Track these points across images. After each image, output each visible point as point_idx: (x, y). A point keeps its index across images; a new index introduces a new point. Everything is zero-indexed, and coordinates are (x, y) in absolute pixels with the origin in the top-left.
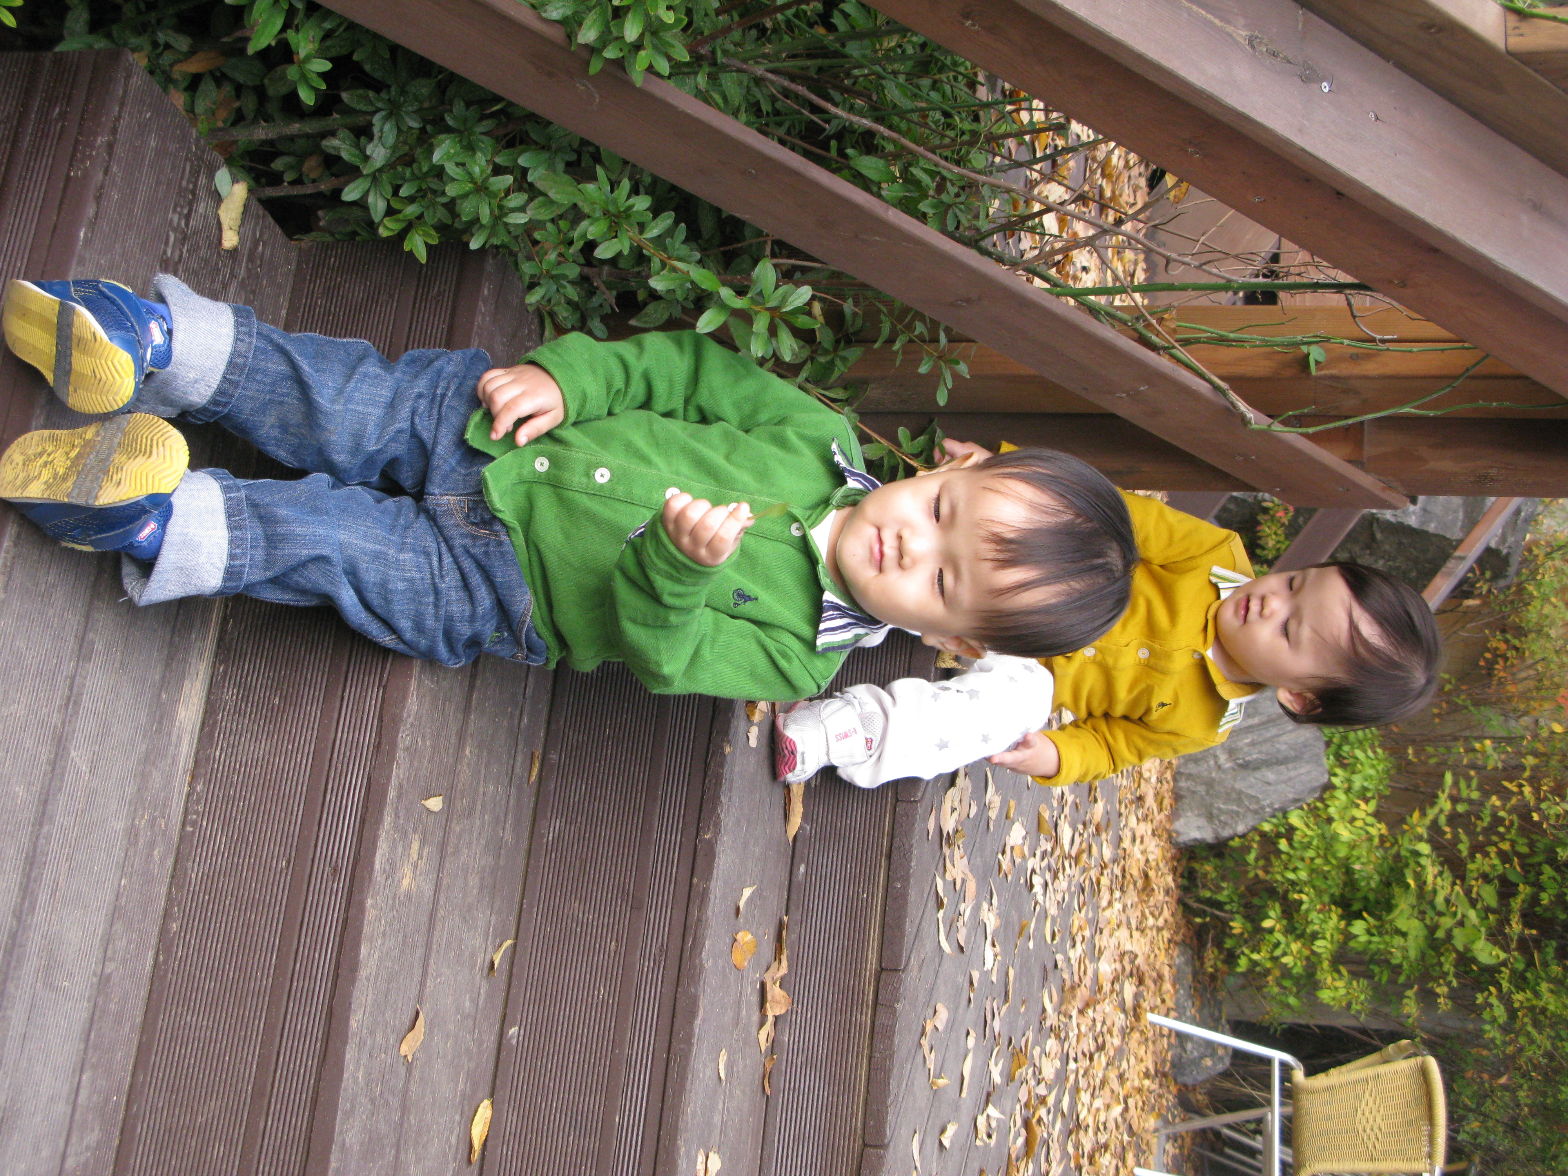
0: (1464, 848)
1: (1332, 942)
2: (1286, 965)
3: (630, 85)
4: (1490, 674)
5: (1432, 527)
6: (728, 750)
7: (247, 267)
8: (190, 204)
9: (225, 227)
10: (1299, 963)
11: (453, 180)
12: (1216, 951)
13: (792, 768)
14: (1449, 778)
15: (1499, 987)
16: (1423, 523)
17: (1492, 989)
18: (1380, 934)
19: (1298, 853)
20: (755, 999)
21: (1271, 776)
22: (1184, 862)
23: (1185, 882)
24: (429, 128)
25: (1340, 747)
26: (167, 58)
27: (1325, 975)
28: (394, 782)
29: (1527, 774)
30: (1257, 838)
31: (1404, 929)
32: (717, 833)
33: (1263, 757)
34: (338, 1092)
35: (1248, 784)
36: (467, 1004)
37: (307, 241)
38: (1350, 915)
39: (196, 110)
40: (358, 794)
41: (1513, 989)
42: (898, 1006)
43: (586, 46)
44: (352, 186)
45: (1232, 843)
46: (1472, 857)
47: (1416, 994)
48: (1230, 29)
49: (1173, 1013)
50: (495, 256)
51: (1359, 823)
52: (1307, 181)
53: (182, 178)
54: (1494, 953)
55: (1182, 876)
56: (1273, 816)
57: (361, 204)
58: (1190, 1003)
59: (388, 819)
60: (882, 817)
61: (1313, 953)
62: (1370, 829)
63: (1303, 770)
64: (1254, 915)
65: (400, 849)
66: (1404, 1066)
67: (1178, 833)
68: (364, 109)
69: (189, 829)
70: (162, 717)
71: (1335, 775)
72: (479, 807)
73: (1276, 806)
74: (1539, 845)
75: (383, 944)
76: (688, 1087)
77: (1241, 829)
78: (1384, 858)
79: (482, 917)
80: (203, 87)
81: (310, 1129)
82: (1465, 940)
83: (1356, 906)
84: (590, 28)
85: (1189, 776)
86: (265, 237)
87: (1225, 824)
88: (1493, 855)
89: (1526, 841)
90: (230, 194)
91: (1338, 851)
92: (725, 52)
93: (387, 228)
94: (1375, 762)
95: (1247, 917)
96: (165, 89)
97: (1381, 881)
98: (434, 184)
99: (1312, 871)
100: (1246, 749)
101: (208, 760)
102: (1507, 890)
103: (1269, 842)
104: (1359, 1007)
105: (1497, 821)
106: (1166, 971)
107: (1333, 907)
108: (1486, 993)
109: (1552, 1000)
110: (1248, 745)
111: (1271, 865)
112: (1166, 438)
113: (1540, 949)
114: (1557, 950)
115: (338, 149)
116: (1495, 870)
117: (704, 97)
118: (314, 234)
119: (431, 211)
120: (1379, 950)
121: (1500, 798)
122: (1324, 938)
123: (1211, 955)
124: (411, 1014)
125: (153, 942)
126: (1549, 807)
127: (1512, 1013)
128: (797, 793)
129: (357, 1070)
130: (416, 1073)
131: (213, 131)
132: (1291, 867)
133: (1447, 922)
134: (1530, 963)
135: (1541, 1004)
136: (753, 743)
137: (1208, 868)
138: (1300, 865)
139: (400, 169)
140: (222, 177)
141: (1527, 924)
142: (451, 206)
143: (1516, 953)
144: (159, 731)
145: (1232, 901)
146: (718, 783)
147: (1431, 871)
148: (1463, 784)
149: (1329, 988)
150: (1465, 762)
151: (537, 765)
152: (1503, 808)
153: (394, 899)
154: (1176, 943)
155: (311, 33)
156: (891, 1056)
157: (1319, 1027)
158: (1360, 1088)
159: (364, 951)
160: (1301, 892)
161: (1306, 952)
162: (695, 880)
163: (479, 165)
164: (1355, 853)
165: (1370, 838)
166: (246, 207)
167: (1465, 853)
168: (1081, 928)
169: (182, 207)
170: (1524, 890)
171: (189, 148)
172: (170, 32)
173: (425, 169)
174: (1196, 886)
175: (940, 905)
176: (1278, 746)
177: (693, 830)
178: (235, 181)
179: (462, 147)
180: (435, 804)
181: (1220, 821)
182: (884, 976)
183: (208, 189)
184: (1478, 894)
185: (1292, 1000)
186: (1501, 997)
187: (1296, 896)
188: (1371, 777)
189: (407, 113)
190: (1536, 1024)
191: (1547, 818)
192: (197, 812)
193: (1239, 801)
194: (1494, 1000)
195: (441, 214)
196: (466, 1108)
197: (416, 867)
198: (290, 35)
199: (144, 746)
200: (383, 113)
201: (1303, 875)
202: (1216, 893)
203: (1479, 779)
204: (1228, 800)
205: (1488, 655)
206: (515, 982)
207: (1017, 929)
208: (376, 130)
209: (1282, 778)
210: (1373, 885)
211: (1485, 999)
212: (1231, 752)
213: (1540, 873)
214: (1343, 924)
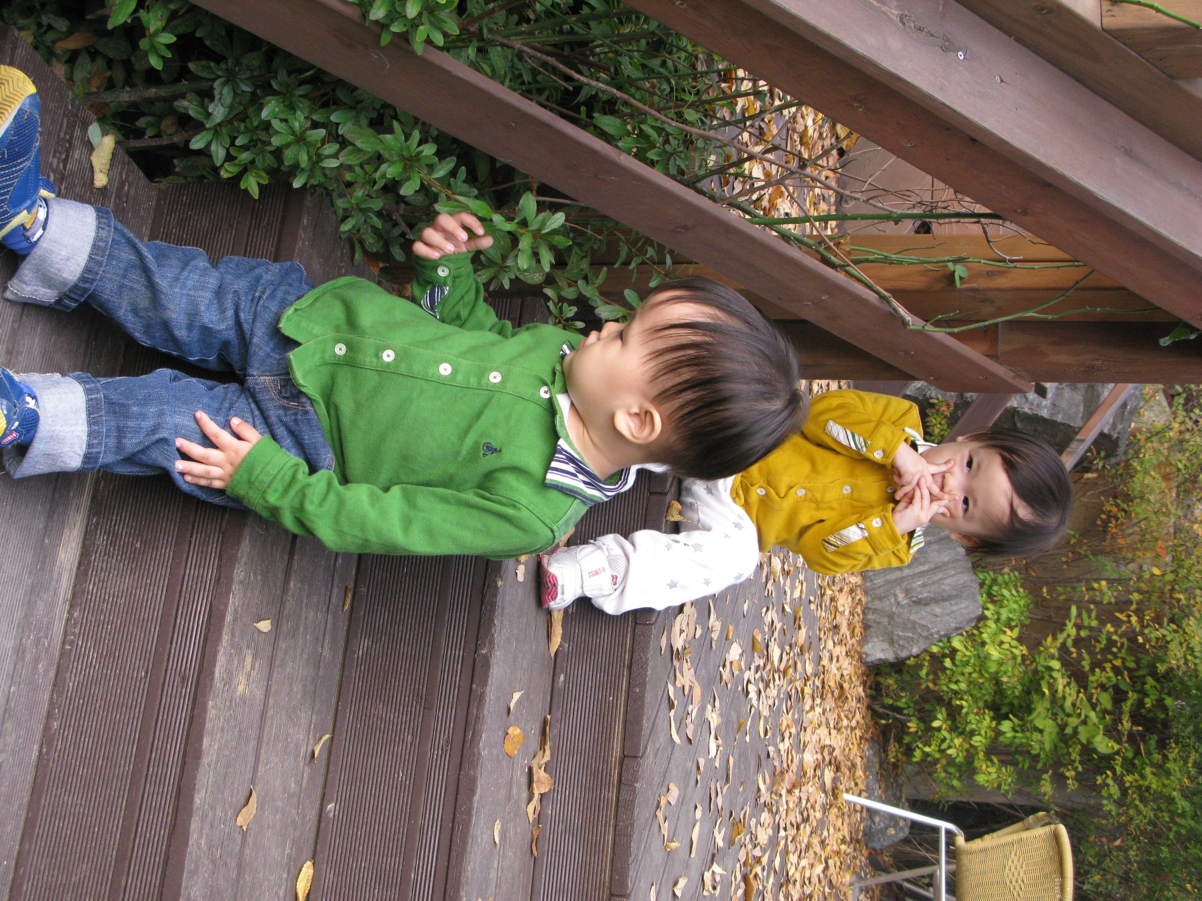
0: (1086, 664)
1: (986, 738)
2: (950, 755)
3: (413, 53)
4: (1105, 531)
5: (1059, 418)
6: (500, 583)
7: (115, 202)
8: (68, 151)
9: (96, 170)
10: (961, 754)
11: (277, 132)
12: (897, 746)
13: (554, 598)
14: (1074, 610)
15: (1114, 771)
16: (1053, 415)
17: (1109, 772)
18: (1023, 731)
19: (959, 669)
20: (524, 780)
21: (938, 610)
22: (872, 677)
23: (873, 693)
24: (259, 92)
25: (990, 587)
26: (50, 36)
27: (981, 763)
28: (230, 609)
29: (1133, 607)
30: (928, 658)
31: (1041, 727)
32: (492, 648)
33: (932, 595)
34: (185, 856)
35: (921, 616)
36: (293, 785)
37: (165, 183)
38: (999, 717)
39: (75, 79)
40: (202, 619)
41: (1125, 773)
42: (637, 785)
43: (377, 22)
44: (198, 137)
45: (908, 662)
46: (1092, 671)
47: (1050, 777)
48: (885, 9)
49: (864, 794)
50: (312, 194)
51: (1006, 646)
52: (948, 129)
53: (60, 130)
54: (1110, 745)
55: (870, 688)
56: (940, 641)
57: (205, 153)
58: (877, 786)
59: (225, 638)
60: (624, 637)
61: (972, 746)
62: (1014, 650)
63: (962, 606)
64: (926, 718)
65: (236, 662)
66: (1041, 831)
67: (866, 654)
68: (207, 76)
69: (68, 647)
70: (45, 558)
71: (987, 609)
72: (301, 629)
73: (942, 633)
74: (1143, 661)
75: (222, 737)
76: (468, 850)
77: (915, 651)
78: (1025, 673)
79: (304, 716)
80: (79, 61)
81: (162, 885)
82: (1087, 735)
83: (1004, 710)
84: (379, 8)
85: (875, 611)
86: (130, 179)
87: (903, 647)
88: (1108, 670)
89: (1133, 658)
90: (100, 144)
91: (989, 667)
92: (490, 30)
93: (227, 171)
94: (1018, 599)
95: (921, 719)
96: (48, 62)
97: (1023, 690)
98: (263, 136)
99: (970, 683)
100: (919, 590)
101: (83, 592)
102: (1119, 696)
103: (936, 661)
104: (1007, 788)
105: (1111, 643)
106: (858, 761)
107: (987, 711)
108: (1104, 776)
109: (1154, 781)
110: (919, 586)
111: (939, 679)
112: (844, 338)
113: (1145, 742)
114: (1158, 743)
115: (186, 108)
116: (1110, 681)
117: (475, 66)
118: (171, 178)
119: (261, 156)
120: (1021, 744)
121: (1113, 626)
122: (979, 734)
123: (893, 748)
124: (246, 793)
125: (38, 737)
126: (1151, 632)
127: (1124, 791)
128: (558, 618)
129: (201, 837)
130: (250, 840)
131: (87, 95)
132: (954, 680)
133: (1073, 721)
134: (1137, 753)
135: (1146, 783)
136: (521, 578)
137: (890, 681)
138: (960, 678)
139: (236, 123)
140: (94, 131)
141: (1134, 722)
142: (278, 153)
143: (1126, 745)
144: (43, 569)
145: (909, 707)
146: (493, 610)
147: (1061, 682)
148: (1085, 615)
149: (984, 773)
150: (1086, 598)
151: (350, 595)
152: (1116, 632)
153: (231, 701)
154: (866, 740)
155: (160, 13)
156: (632, 825)
157: (977, 804)
158: (1007, 849)
159: (206, 742)
160: (961, 699)
161: (966, 746)
162: (474, 686)
163: (299, 121)
164: (1003, 669)
165: (1014, 658)
166: (114, 155)
168: (788, 726)
169: (60, 153)
170: (1133, 696)
171: (66, 107)
172: (51, 15)
173: (255, 124)
174: (882, 696)
175: (671, 706)
176: (943, 587)
177: (473, 646)
178: (105, 133)
179: (285, 106)
180: (265, 626)
181: (899, 645)
182: (626, 761)
183: (83, 140)
184: (1097, 699)
185: (955, 783)
186: (1115, 779)
187: (958, 702)
188: (1015, 610)
189: (241, 80)
190: (1142, 799)
191: (1149, 640)
192: (74, 634)
193: (913, 629)
194: (1110, 781)
195: (270, 160)
196: (292, 868)
197: (249, 675)
198: (142, 13)
199: (30, 581)
200: (222, 80)
201: (963, 686)
202: (896, 700)
203: (1097, 611)
204: (905, 629)
205: (1103, 516)
206: (332, 768)
207: (736, 726)
208: (216, 93)
209: (947, 611)
210: (1017, 693)
211: (1104, 780)
212: (907, 592)
213: (1145, 683)
214: (994, 723)
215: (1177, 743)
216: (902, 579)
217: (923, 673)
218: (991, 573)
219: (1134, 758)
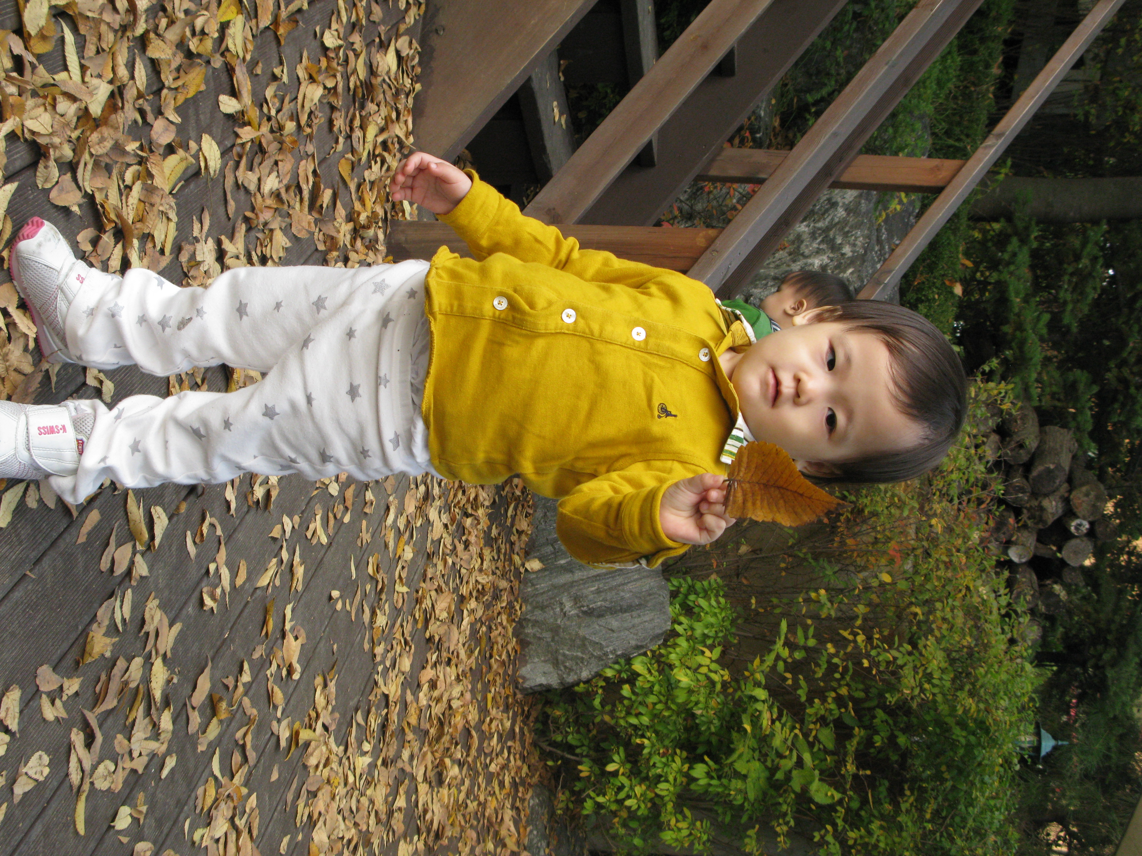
0: (802, 694)
1: (675, 786)
2: (630, 807)
10: (643, 806)
12: (566, 793)
14: (784, 625)
15: (834, 825)
17: (829, 827)
18: (719, 778)
19: (640, 699)
21: (614, 623)
22: (539, 707)
23: (539, 726)
25: (686, 596)
27: (669, 816)
29: (859, 622)
30: (601, 684)
31: (744, 772)
33: (607, 604)
35: (593, 630)
38: (693, 759)
41: (847, 827)
45: (576, 689)
46: (810, 701)
47: (757, 833)
51: (704, 670)
54: (829, 794)
55: (535, 721)
56: (617, 662)
58: (544, 844)
61: (657, 795)
62: (713, 676)
63: (647, 618)
64: (600, 759)
67: (524, 678)
71: (680, 624)
73: (619, 653)
74: (871, 690)
77: (585, 674)
78: (725, 704)
82: (803, 781)
83: (700, 750)
85: (535, 623)
87: (571, 670)
88: (830, 700)
89: (861, 686)
91: (677, 697)
94: (717, 611)
95: (595, 761)
97: (722, 726)
99: (655, 716)
100: (591, 597)
102: (842, 733)
103: (612, 687)
104: (701, 847)
107: (678, 751)
108: (823, 832)
109: (882, 838)
110: (592, 592)
111: (616, 710)
113: (874, 787)
114: (890, 790)
116: (831, 714)
120: (718, 794)
121: (834, 646)
122: (667, 781)
123: (562, 796)
126: (879, 654)
127: (847, 850)
132: (633, 712)
133: (785, 764)
134: (864, 802)
135: (873, 841)
137: (558, 713)
138: (642, 709)
141: (861, 764)
143: (851, 793)
145: (583, 745)
147: (768, 716)
148: (800, 632)
149: (672, 830)
150: (804, 610)
152: (838, 654)
154: (533, 785)
160: (643, 736)
161: (650, 795)
164: (693, 699)
165: (713, 683)
167: (803, 699)
170: (859, 733)
174: (549, 730)
176: (622, 594)
181: (565, 667)
184: (816, 737)
185: (637, 841)
186: (836, 835)
187: (638, 741)
188: (712, 625)
191: (878, 664)
193: (583, 647)
194: (829, 838)
201: (645, 720)
202: (567, 737)
203: (816, 628)
204: (572, 646)
209: (625, 625)
210: (713, 729)
211: (822, 837)
212: (576, 599)
213: (874, 717)
214: (686, 766)
215: (912, 790)
216: (572, 584)
217: (597, 702)
218: (689, 579)
219: (861, 808)
